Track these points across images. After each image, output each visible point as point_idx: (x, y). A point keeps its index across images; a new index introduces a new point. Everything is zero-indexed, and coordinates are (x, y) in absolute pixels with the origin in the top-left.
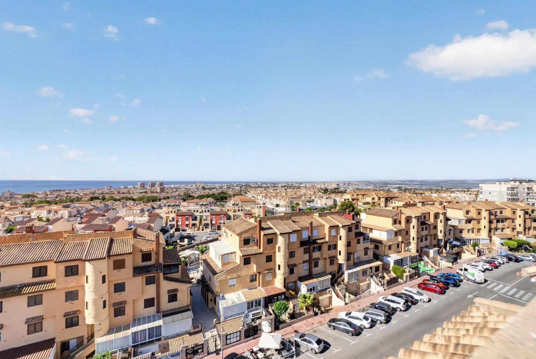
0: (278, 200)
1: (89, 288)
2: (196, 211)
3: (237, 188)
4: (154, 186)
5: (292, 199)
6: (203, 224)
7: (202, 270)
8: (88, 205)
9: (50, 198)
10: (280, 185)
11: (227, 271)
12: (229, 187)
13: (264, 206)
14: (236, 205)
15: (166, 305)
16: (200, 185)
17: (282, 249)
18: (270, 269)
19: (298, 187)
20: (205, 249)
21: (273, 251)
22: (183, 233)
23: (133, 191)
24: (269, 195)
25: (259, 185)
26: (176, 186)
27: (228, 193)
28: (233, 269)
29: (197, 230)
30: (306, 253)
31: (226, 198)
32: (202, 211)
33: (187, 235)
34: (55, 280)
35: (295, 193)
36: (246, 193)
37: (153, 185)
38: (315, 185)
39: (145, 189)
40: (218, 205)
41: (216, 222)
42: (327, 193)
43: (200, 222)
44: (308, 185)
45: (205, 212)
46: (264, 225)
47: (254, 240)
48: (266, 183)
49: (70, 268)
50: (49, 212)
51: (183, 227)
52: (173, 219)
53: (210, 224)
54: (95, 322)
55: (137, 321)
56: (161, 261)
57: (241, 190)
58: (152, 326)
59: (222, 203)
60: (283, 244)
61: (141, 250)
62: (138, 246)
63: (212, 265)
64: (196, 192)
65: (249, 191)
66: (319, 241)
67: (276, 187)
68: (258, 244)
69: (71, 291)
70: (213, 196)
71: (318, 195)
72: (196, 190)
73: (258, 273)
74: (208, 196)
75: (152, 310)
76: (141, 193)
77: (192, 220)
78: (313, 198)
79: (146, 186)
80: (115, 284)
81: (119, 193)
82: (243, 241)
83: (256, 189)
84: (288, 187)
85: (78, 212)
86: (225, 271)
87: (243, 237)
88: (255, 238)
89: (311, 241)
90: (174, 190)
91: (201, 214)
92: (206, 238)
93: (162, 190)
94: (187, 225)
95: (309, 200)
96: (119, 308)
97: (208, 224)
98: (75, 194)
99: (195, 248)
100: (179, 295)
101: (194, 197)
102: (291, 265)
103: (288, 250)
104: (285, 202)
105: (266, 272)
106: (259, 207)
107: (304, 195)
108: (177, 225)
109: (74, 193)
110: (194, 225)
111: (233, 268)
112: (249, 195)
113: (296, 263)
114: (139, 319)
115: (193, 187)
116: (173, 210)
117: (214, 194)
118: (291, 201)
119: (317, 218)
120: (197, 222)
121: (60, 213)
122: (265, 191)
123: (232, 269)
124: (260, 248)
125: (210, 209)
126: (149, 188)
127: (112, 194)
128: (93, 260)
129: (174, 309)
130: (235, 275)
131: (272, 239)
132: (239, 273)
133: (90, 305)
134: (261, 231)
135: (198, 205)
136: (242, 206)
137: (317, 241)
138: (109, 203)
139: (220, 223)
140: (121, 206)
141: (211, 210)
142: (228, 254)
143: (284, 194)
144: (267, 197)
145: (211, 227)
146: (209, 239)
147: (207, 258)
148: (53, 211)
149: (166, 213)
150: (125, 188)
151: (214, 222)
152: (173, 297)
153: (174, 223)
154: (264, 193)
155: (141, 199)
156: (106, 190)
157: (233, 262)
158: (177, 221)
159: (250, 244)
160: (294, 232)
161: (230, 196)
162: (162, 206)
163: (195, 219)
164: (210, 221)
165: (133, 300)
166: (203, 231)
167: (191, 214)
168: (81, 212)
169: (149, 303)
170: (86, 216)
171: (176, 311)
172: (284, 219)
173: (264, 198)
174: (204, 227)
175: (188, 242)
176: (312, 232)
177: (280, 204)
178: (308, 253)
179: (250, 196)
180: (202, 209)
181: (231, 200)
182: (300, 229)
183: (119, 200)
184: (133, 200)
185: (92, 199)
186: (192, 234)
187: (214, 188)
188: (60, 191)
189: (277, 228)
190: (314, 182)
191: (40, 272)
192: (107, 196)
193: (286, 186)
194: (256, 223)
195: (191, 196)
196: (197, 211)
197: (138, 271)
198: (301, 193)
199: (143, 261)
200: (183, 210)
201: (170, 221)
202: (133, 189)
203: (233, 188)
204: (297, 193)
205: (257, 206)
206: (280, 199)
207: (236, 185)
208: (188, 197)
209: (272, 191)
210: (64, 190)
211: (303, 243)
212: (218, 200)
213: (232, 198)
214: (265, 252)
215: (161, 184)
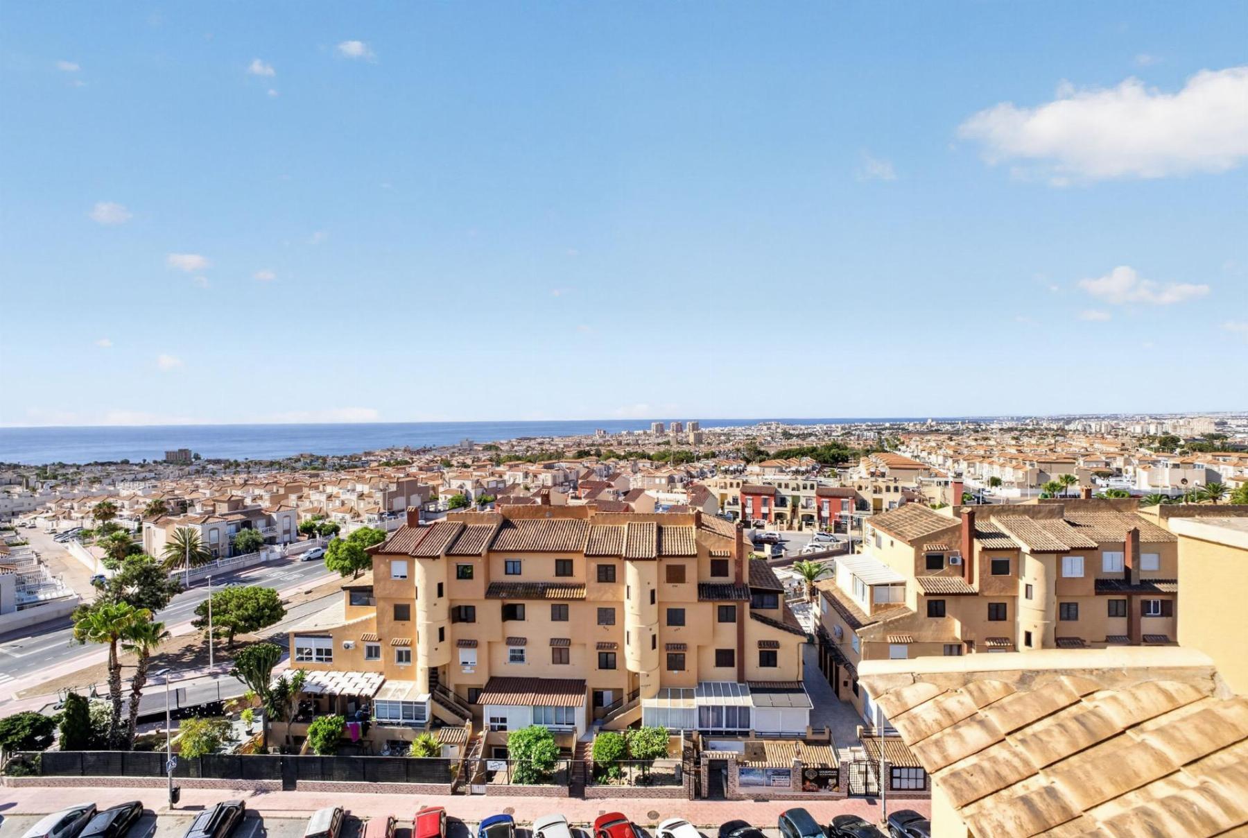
0: (996, 467)
1: (632, 608)
2: (783, 486)
3: (871, 434)
4: (681, 431)
5: (1043, 467)
6: (800, 515)
7: (819, 615)
8: (578, 464)
9: (520, 450)
10: (995, 426)
11: (886, 624)
12: (849, 433)
13: (957, 480)
14: (879, 476)
15: (755, 670)
16: (777, 428)
17: (1038, 592)
18: (1001, 638)
19: (1059, 432)
20: (817, 570)
21: (1009, 594)
22: (759, 532)
23: (645, 440)
24: (966, 452)
25: (931, 426)
26: (726, 430)
27: (849, 446)
28: (901, 621)
29: (788, 529)
30: (1116, 615)
31: (845, 460)
32: (798, 485)
33: (768, 538)
34: (584, 585)
35: (1051, 450)
36: (897, 446)
37: (680, 427)
38: (1123, 425)
39: (665, 435)
40: (827, 475)
41: (830, 514)
42: (1172, 450)
43: (794, 511)
44: (1093, 425)
45: (805, 488)
46: (980, 525)
47: (954, 561)
48: (952, 422)
49: (604, 568)
50: (526, 475)
51: (756, 520)
52: (734, 499)
53: (816, 518)
54: (641, 669)
55: (706, 687)
56: (746, 579)
57: (880, 439)
58: (733, 704)
59: (836, 470)
60: (1041, 578)
61: (710, 552)
62: (704, 544)
63: (846, 605)
64: (769, 443)
65: (903, 443)
66: (1165, 585)
67: (983, 430)
68: (964, 569)
69: (606, 609)
70: (812, 452)
71: (1138, 455)
72: (769, 439)
73: (965, 642)
74: (801, 453)
75: (729, 673)
76: (659, 444)
77: (776, 505)
78: (1119, 463)
79: (667, 431)
80: (668, 610)
81: (620, 443)
82: (925, 560)
83: (922, 436)
84: (1022, 430)
85: (566, 477)
86: (881, 622)
87: (925, 549)
88: (957, 555)
89: (1135, 582)
90: (723, 438)
91: (796, 493)
92: (811, 548)
93: (699, 439)
94: (765, 516)
95: (1106, 470)
96: (676, 654)
97: (812, 517)
98: (552, 445)
99: (793, 566)
100: (781, 655)
101: (768, 455)
102: (1067, 639)
103: (1055, 598)
104: (1020, 474)
105: (988, 644)
106: (943, 483)
107: (1083, 456)
108: (744, 514)
109: (549, 443)
110: (779, 516)
111: (901, 618)
112: (904, 452)
113: (1082, 638)
114: (708, 685)
115: (763, 433)
116: (735, 482)
117: (814, 449)
118: (1041, 471)
119: (1155, 520)
120: (787, 511)
121: (541, 477)
122: (953, 443)
123: (897, 620)
124: (971, 582)
125: (815, 483)
126: (672, 435)
127: (609, 446)
128: (638, 559)
129: (770, 682)
130: (905, 637)
131: (1007, 562)
132: (916, 634)
133: (633, 637)
134: (975, 541)
135: (784, 472)
136: (895, 479)
137: (1157, 586)
138: (611, 462)
139: (840, 517)
140: (629, 470)
141: (818, 485)
142: (887, 585)
143: (1013, 451)
144: (961, 458)
145: (820, 525)
146: (819, 550)
147: (831, 588)
148: (531, 474)
149: (722, 487)
150: (629, 434)
151: (825, 513)
152: (768, 657)
153: (738, 508)
154: (948, 446)
155: (662, 457)
156: (597, 439)
157: (899, 606)
158: (743, 504)
159: (942, 568)
160: (1075, 551)
161: (856, 455)
162: (705, 473)
163: (782, 502)
164: (816, 510)
165: (698, 647)
166: (800, 532)
167: (773, 493)
168: (570, 478)
169: (724, 658)
170: (582, 486)
171: (776, 687)
172: (1040, 516)
173: (950, 462)
174: (804, 523)
175: (773, 552)
176: (1136, 558)
177: (1003, 479)
178: (1124, 616)
179: (908, 455)
180: (796, 482)
181: (859, 462)
182: (1096, 545)
183: (624, 458)
184: (649, 458)
185: (582, 454)
186: (777, 536)
187: (810, 435)
188: (530, 439)
189: (1019, 537)
190: (1115, 417)
191: (564, 568)
192: (603, 450)
193: (1016, 429)
194: (959, 521)
195: (760, 453)
196: (787, 486)
197: (706, 591)
198: (1072, 449)
199: (713, 574)
200: (755, 481)
201: (729, 504)
202: (643, 437)
203: (859, 435)
204: (1059, 449)
205: (936, 480)
206: (1002, 466)
207: (868, 426)
208: (756, 455)
209: (974, 443)
210: (535, 439)
211: (1103, 586)
212: (826, 462)
213: (862, 459)
214: (986, 594)
215: (696, 426)
